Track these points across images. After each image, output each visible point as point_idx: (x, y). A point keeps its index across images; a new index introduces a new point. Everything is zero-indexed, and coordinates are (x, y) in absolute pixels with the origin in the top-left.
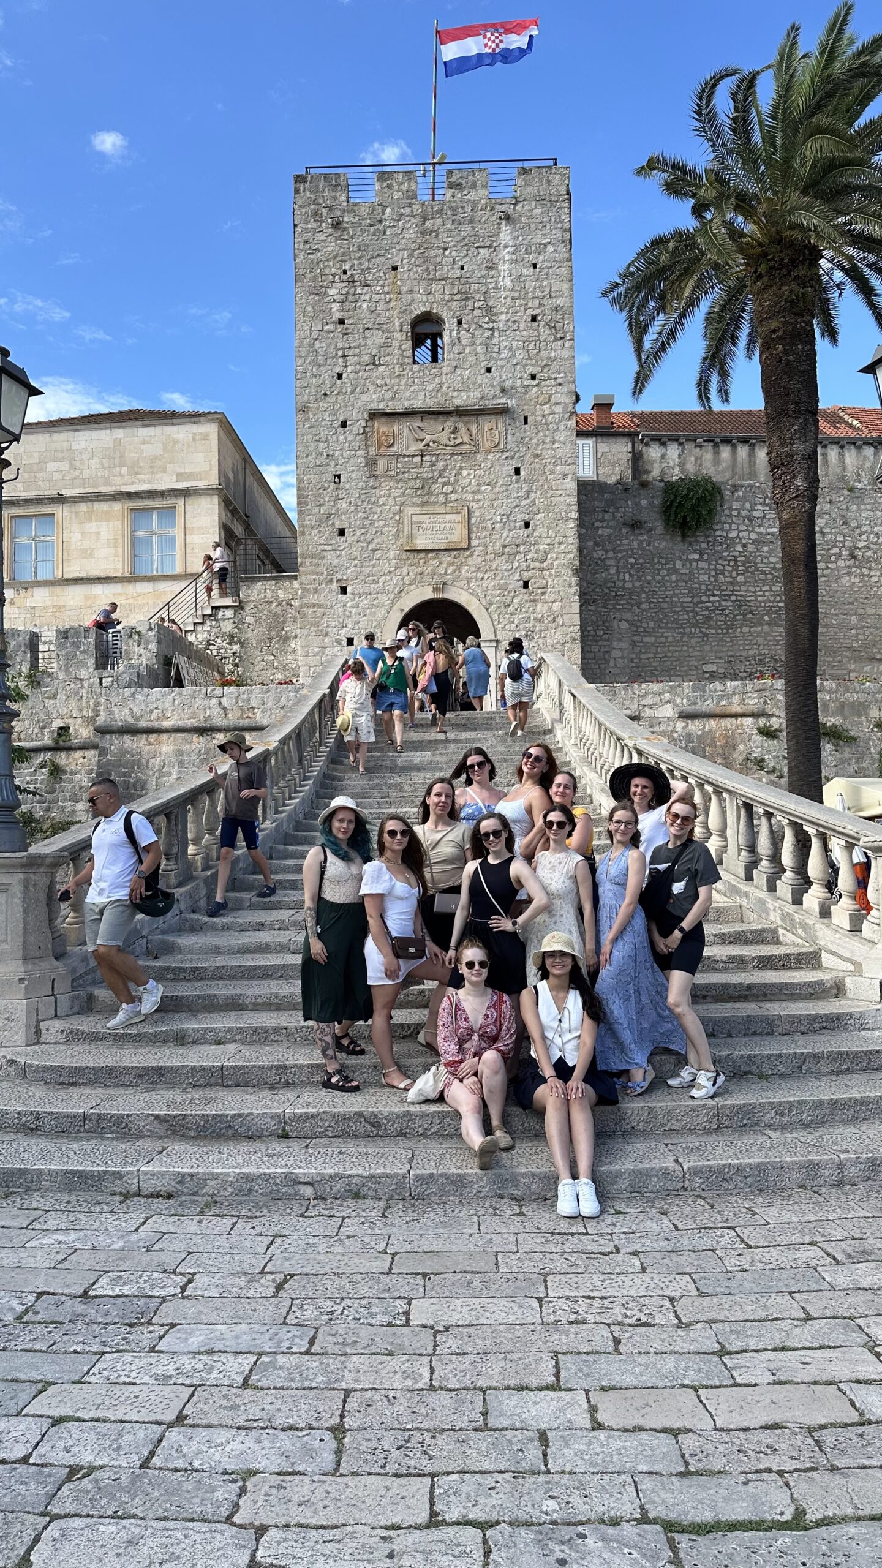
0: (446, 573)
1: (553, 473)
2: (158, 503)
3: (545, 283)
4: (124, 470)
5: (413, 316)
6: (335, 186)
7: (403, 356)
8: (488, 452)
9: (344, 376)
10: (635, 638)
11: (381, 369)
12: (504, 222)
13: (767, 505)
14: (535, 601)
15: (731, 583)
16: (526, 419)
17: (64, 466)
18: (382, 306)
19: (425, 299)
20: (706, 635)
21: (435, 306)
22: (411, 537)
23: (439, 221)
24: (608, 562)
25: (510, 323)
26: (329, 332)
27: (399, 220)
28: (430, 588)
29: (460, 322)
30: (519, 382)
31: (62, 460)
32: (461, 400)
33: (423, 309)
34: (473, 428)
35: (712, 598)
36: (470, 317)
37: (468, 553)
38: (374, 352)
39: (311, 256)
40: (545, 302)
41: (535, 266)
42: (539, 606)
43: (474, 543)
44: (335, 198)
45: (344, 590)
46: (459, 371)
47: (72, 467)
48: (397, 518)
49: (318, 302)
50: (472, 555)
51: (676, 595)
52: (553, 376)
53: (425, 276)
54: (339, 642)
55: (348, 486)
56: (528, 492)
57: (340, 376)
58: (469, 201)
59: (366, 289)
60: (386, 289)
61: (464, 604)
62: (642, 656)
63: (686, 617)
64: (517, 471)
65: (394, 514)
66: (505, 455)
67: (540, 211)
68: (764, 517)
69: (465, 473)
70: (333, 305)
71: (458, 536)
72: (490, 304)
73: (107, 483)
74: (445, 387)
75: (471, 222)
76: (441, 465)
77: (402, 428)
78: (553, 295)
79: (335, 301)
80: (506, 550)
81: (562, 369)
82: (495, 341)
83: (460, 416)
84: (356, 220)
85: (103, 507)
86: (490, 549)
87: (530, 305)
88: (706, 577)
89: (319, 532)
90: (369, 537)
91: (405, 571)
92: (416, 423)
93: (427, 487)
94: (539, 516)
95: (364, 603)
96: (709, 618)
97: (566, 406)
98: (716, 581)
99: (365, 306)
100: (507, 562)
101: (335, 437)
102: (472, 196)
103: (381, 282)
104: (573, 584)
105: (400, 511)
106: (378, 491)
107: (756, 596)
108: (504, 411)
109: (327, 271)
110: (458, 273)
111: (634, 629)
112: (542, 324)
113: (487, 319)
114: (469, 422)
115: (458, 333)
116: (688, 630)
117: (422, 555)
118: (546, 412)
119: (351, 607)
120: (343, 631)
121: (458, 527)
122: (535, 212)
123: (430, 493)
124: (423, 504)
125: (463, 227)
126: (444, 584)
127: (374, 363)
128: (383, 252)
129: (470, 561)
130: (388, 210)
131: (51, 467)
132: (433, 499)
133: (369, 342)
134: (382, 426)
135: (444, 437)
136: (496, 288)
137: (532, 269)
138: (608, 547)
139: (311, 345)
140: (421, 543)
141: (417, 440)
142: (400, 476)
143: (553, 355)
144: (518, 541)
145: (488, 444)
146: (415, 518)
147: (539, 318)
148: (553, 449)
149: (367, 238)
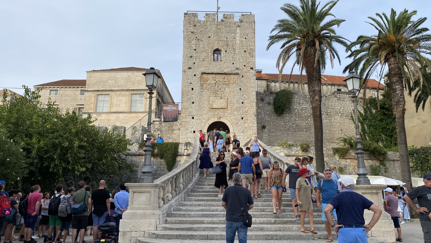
0: (221, 115)
1: (249, 90)
2: (139, 92)
3: (248, 43)
4: (130, 83)
5: (214, 49)
6: (195, 16)
7: (211, 59)
8: (233, 84)
9: (195, 63)
10: (269, 134)
11: (205, 62)
12: (238, 27)
13: (304, 100)
14: (245, 123)
15: (295, 120)
16: (243, 76)
17: (114, 82)
18: (206, 46)
19: (217, 45)
20: (288, 134)
21: (220, 47)
22: (212, 105)
23: (221, 26)
24: (262, 113)
25: (239, 52)
26: (192, 52)
27: (211, 25)
28: (217, 118)
29: (226, 51)
30: (241, 67)
31: (113, 80)
32: (226, 71)
33: (217, 48)
34: (229, 78)
35: (290, 124)
36: (229, 50)
37: (227, 109)
38: (204, 58)
39: (188, 33)
40: (248, 47)
41: (245, 38)
42: (246, 124)
43: (228, 107)
44: (195, 19)
45: (193, 118)
46: (225, 64)
47: (116, 82)
48: (208, 100)
49: (189, 45)
50: (228, 110)
51: (280, 123)
52: (250, 66)
53: (217, 39)
54: (191, 132)
55: (195, 91)
56: (243, 95)
57: (194, 63)
58: (229, 22)
59: (202, 42)
60: (207, 42)
61: (226, 123)
62: (271, 139)
63: (283, 128)
64: (240, 89)
65: (208, 99)
66: (237, 85)
67: (247, 25)
68: (303, 103)
69: (226, 89)
70: (193, 45)
71: (224, 105)
72: (234, 47)
73: (125, 86)
74: (222, 67)
75: (229, 27)
76: (220, 87)
77: (210, 76)
78: (250, 46)
79: (194, 44)
80: (237, 109)
81: (252, 64)
82: (235, 56)
83: (226, 75)
84: (200, 25)
85: (124, 93)
86: (233, 108)
87: (244, 48)
88: (288, 118)
89: (187, 102)
90: (200, 104)
91: (210, 114)
92: (214, 76)
93: (216, 92)
94: (246, 101)
95: (198, 122)
96: (290, 129)
97: (253, 73)
98: (291, 119)
99: (201, 46)
100: (237, 112)
101: (192, 79)
102: (230, 20)
103: (206, 40)
104: (255, 119)
105: (209, 98)
106: (203, 92)
107: (301, 124)
108: (237, 74)
109: (192, 37)
110: (226, 39)
111: (269, 131)
112: (247, 53)
113: (233, 51)
114: (228, 76)
115: (225, 54)
116: (283, 132)
117: (215, 109)
118: (248, 75)
119: (195, 123)
120: (193, 129)
121: (224, 103)
122: (246, 25)
123: (217, 94)
124: (215, 96)
125: (227, 28)
126: (220, 117)
127: (203, 60)
128: (206, 33)
129: (227, 112)
130: (208, 23)
131: (110, 82)
132: (218, 95)
133: (202, 55)
134: (205, 76)
135: (221, 80)
136: (235, 43)
137: (245, 39)
138: (262, 109)
139: (187, 55)
140: (214, 106)
141: (214, 80)
142: (209, 89)
143: (250, 60)
144: (240, 107)
145: (233, 82)
146: (213, 100)
147: (246, 51)
148: (250, 84)
149: (203, 29)
